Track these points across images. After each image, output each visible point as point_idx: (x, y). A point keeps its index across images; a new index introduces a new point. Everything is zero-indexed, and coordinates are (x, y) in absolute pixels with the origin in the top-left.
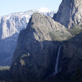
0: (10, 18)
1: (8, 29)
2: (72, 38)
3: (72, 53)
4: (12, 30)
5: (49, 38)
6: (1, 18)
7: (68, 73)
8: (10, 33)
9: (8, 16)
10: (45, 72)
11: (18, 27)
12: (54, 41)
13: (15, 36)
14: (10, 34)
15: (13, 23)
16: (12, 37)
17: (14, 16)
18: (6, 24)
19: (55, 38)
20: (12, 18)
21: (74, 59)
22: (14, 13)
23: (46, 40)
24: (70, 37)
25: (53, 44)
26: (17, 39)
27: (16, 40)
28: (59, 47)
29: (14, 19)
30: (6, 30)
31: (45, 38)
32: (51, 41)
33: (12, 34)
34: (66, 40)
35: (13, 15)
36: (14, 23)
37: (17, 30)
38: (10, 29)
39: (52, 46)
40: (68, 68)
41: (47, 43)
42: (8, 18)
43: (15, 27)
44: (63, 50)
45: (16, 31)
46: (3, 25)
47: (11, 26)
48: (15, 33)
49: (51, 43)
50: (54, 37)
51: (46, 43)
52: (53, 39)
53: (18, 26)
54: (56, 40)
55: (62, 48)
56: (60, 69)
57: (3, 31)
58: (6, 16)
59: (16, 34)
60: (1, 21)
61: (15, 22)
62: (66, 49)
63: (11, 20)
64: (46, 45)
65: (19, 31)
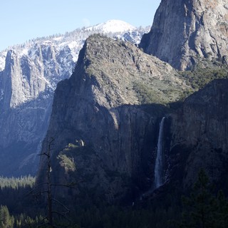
0: (30, 53)
1: (25, 80)
2: (191, 95)
3: (194, 132)
4: (36, 84)
5: (133, 97)
6: (6, 54)
7: (186, 185)
8: (32, 90)
9: (23, 46)
10: (126, 188)
11: (50, 74)
12: (145, 105)
13: (45, 97)
14: (32, 94)
15: (37, 64)
16: (38, 101)
17: (39, 45)
18: (20, 68)
19: (147, 99)
20: (33, 53)
21: (199, 149)
22: (38, 39)
23: (127, 102)
24: (188, 93)
25: (143, 114)
26: (50, 105)
27: (47, 109)
28: (159, 120)
29: (39, 55)
30: (21, 83)
31: (123, 98)
32: (138, 106)
33: (37, 93)
34: (178, 100)
35: (36, 45)
36: (41, 64)
37: (48, 82)
38: (31, 81)
39: (141, 117)
40: (186, 174)
41: (129, 110)
42: (25, 52)
43: (43, 73)
44: (171, 127)
45: (46, 84)
46: (12, 72)
47: (32, 74)
48: (45, 90)
49: (139, 110)
50: (145, 95)
51: (126, 111)
52: (144, 101)
54: (151, 102)
55: (168, 123)
57: (13, 87)
58: (18, 48)
59: (47, 91)
60: (6, 60)
61: (44, 62)
62: (180, 124)
63: (33, 57)
64: (127, 116)
65: (54, 84)
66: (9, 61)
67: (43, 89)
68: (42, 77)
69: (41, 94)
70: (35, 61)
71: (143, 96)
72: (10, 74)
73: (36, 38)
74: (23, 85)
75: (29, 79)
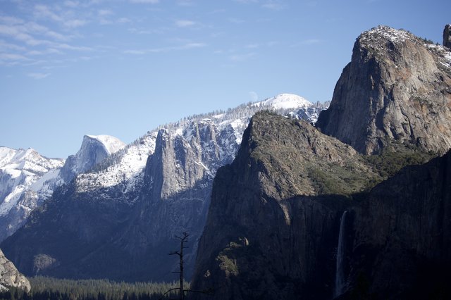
0: (185, 133)
1: (179, 166)
2: (379, 185)
3: (382, 230)
4: (192, 170)
5: (308, 186)
6: (156, 134)
8: (188, 178)
9: (177, 126)
10: (299, 296)
11: (209, 158)
12: (323, 196)
13: (202, 186)
14: (188, 182)
15: (193, 146)
16: (194, 191)
17: (196, 124)
18: (173, 151)
19: (326, 188)
20: (189, 133)
21: (389, 251)
22: (195, 117)
23: (300, 193)
24: (375, 182)
25: (320, 207)
26: (208, 195)
27: (205, 201)
28: (339, 215)
29: (195, 136)
30: (174, 169)
31: (296, 188)
32: (314, 198)
33: (193, 181)
34: (362, 190)
35: (193, 123)
36: (198, 147)
37: (206, 168)
38: (187, 167)
39: (318, 211)
40: (373, 280)
41: (303, 202)
42: (179, 132)
43: (200, 158)
44: (355, 223)
45: (204, 171)
46: (163, 154)
47: (187, 158)
48: (203, 178)
50: (323, 184)
51: (300, 203)
52: (322, 191)
53: (211, 156)
54: (329, 193)
55: (350, 218)
56: (348, 283)
57: (165, 173)
58: (171, 127)
59: (205, 179)
60: (157, 142)
61: (202, 144)
62: (365, 220)
63: (189, 138)
64: (301, 209)
65: (214, 171)
66: (160, 143)
67: (200, 176)
68: (200, 163)
69: (198, 182)
70: (191, 142)
71: (320, 186)
72: (161, 159)
73: (192, 115)
74: (177, 171)
75: (183, 164)
